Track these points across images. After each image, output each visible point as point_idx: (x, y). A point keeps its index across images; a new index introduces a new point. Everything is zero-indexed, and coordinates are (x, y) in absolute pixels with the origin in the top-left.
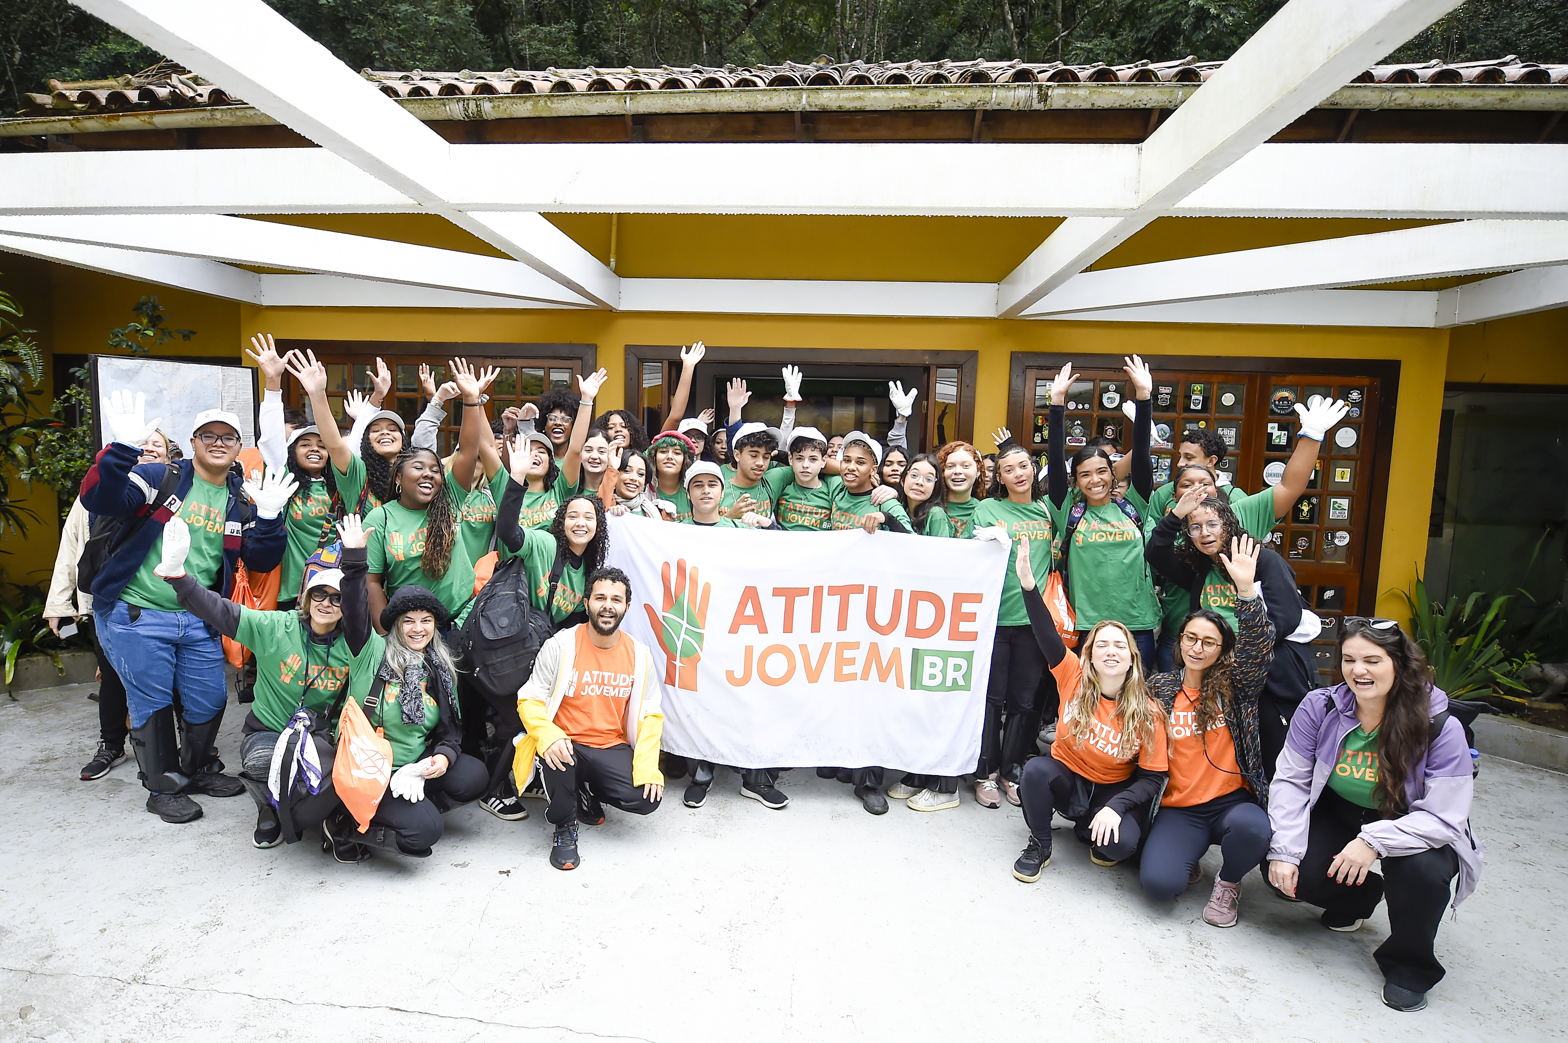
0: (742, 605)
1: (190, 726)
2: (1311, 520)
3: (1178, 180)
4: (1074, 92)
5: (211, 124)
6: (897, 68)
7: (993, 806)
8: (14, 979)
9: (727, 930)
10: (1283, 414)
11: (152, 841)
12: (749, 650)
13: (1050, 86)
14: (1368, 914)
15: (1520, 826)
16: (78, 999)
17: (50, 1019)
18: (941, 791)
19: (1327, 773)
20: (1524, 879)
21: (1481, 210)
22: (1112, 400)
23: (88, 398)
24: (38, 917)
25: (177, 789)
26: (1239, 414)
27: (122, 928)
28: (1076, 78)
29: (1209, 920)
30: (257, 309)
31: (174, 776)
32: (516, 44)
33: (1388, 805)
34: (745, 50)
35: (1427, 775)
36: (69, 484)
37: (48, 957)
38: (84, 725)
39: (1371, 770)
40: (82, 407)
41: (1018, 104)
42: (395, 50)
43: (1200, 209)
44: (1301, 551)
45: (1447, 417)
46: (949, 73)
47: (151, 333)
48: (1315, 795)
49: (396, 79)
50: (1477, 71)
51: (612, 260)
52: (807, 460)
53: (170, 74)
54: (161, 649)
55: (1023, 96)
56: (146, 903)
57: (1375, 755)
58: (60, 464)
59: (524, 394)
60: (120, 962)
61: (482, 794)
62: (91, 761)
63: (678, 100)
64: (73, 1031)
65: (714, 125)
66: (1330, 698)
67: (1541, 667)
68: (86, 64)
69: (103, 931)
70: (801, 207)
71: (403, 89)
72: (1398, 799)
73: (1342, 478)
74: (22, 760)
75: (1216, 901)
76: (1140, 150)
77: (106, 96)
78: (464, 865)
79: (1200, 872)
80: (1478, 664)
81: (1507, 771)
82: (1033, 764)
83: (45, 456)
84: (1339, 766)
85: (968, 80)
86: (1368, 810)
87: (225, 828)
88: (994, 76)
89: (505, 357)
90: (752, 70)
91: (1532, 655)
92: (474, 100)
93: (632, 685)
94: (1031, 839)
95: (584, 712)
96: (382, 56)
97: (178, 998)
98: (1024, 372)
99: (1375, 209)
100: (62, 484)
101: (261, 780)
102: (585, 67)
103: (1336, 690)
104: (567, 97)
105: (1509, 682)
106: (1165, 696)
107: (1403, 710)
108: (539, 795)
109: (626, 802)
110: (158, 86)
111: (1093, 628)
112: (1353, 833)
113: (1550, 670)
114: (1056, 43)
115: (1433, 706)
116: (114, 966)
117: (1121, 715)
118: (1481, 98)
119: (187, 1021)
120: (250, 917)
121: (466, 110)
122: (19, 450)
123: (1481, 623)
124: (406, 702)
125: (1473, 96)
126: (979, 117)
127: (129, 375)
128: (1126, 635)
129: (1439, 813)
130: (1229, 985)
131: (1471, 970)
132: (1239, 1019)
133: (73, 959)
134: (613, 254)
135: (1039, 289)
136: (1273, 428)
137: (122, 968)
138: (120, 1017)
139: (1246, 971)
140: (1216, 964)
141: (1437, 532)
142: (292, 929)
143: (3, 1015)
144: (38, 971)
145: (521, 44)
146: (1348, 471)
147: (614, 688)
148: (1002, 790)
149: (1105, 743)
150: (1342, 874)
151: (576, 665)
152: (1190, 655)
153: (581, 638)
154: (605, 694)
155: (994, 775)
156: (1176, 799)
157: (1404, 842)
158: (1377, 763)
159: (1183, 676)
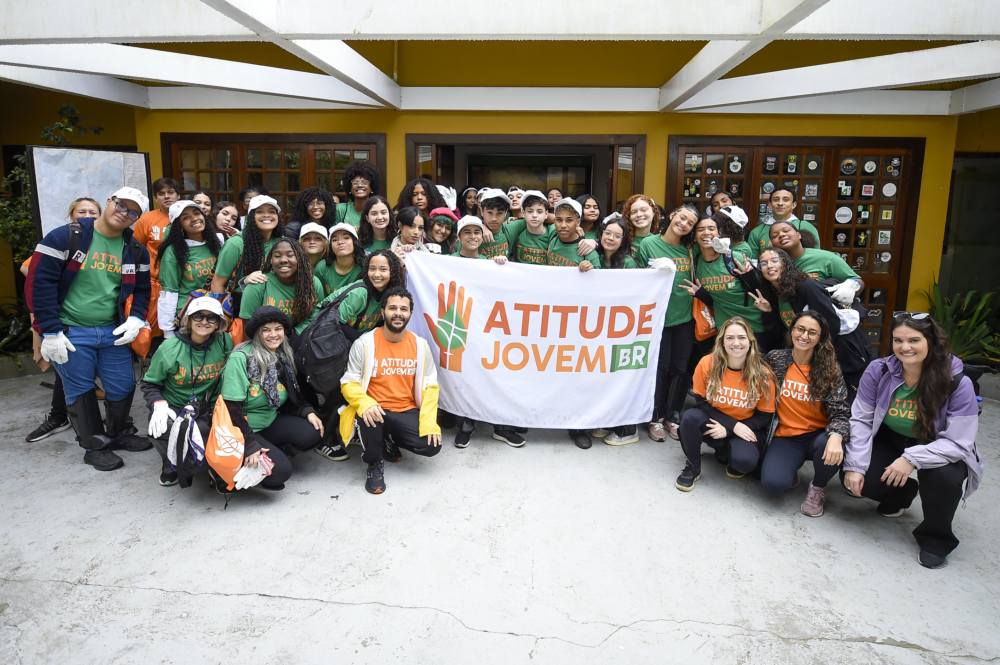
0: (493, 315)
1: (112, 402)
2: (866, 245)
3: (790, 13)
7: (661, 441)
9: (487, 531)
10: (849, 175)
11: (88, 484)
12: (497, 345)
14: (908, 505)
16: (40, 597)
17: (20, 612)
19: (883, 415)
21: (991, 34)
22: (736, 167)
23: (28, 176)
24: (10, 540)
25: (104, 447)
26: (820, 175)
27: (70, 546)
29: (805, 512)
30: (147, 112)
31: (101, 438)
33: (923, 434)
35: (948, 415)
36: (18, 237)
37: (17, 568)
38: (38, 404)
39: (912, 412)
40: (24, 183)
43: (803, 35)
44: (859, 266)
47: (71, 130)
48: (876, 429)
51: (395, 74)
52: (535, 212)
54: (87, 352)
56: (86, 528)
57: (915, 402)
58: (10, 224)
59: (337, 168)
60: (69, 570)
64: (37, 620)
66: (885, 364)
69: (56, 548)
70: (528, 35)
72: (929, 430)
73: (887, 217)
75: (810, 500)
78: (307, 493)
79: (798, 481)
80: (973, 338)
82: (687, 412)
84: (891, 409)
86: (910, 439)
87: (140, 473)
89: (323, 143)
93: (416, 367)
94: (687, 463)
95: (384, 387)
97: (111, 593)
98: (677, 149)
99: (921, 34)
100: (13, 237)
101: (164, 438)
103: (890, 360)
105: (993, 349)
107: (933, 372)
108: (356, 443)
109: (418, 448)
112: (899, 453)
115: (953, 369)
116: (65, 573)
117: (746, 379)
119: (118, 610)
120: (159, 535)
123: (975, 310)
127: (57, 160)
129: (956, 440)
130: (820, 555)
131: (974, 539)
132: (827, 578)
133: (35, 569)
134: (395, 71)
135: (689, 91)
136: (842, 184)
137: (71, 574)
138: (70, 608)
139: (830, 546)
140: (811, 542)
141: (945, 251)
142: (189, 542)
144: (11, 579)
146: (890, 212)
147: (404, 369)
148: (667, 429)
149: (738, 401)
150: (890, 479)
151: (376, 356)
152: (798, 340)
153: (378, 337)
154: (397, 373)
155: (661, 420)
156: (783, 432)
157: (932, 459)
158: (916, 407)
159: (794, 353)
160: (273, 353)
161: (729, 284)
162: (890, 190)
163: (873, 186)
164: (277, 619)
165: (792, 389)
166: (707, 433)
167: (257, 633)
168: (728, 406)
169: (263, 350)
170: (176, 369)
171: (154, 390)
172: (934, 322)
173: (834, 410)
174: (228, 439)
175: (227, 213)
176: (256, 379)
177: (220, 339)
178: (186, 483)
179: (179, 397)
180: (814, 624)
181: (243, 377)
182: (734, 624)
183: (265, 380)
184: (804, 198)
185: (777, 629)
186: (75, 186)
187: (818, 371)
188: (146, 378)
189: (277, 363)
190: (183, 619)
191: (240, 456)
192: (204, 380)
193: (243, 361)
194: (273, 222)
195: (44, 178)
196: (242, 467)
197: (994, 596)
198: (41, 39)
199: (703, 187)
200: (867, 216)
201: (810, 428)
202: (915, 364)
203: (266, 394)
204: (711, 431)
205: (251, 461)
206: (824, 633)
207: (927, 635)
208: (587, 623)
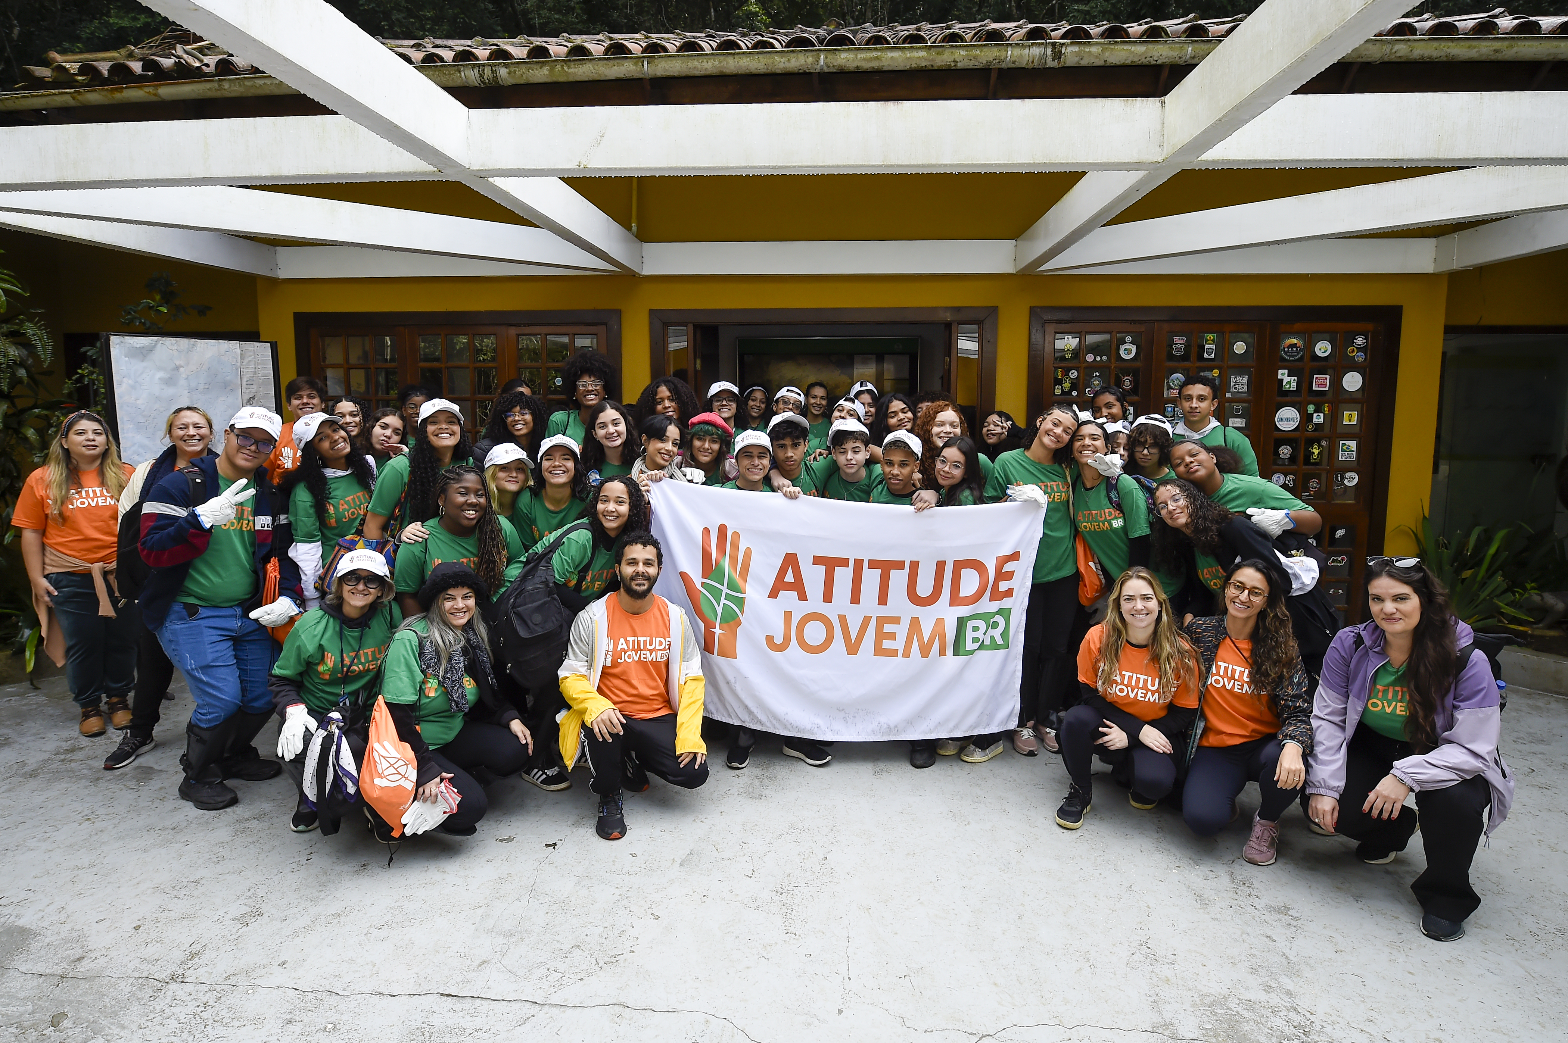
0: (782, 572)
2: (1321, 463)
3: (1204, 132)
4: (1087, 50)
5: (218, 94)
6: (908, 30)
8: (45, 984)
9: (778, 894)
10: (1292, 360)
11: (185, 830)
12: (788, 616)
13: (1064, 44)
14: (1402, 846)
15: (1533, 751)
16: (113, 1003)
17: (84, 1025)
19: (1360, 709)
20: (1542, 802)
22: (1129, 351)
23: (101, 377)
24: (68, 917)
26: (1251, 362)
27: (158, 924)
28: (1088, 35)
29: (1249, 859)
30: (274, 283)
32: (525, 13)
33: (1419, 736)
34: (751, 16)
35: (1455, 707)
37: (80, 959)
39: (1402, 704)
40: (95, 387)
41: (1033, 62)
42: (404, 21)
43: (1223, 161)
44: (1312, 493)
46: (963, 32)
47: (164, 310)
48: (1350, 730)
49: (408, 47)
50: (1471, 24)
51: (633, 225)
52: (850, 452)
53: (175, 45)
55: (1038, 54)
56: (181, 896)
57: (1405, 689)
59: (549, 362)
60: (157, 960)
62: (117, 749)
63: (696, 63)
64: (109, 1038)
65: (732, 86)
66: (1359, 635)
67: (1541, 596)
68: (88, 38)
69: (137, 928)
70: (829, 166)
71: (417, 56)
72: (1429, 730)
73: (1350, 421)
74: (46, 752)
75: (1255, 840)
76: (1163, 103)
77: (107, 68)
78: (509, 840)
79: (1236, 812)
80: (1483, 595)
82: (1072, 714)
84: (1371, 701)
85: (983, 39)
86: (1401, 745)
87: (262, 813)
88: (1008, 34)
89: (529, 325)
90: (763, 34)
91: (1533, 584)
92: (490, 65)
93: (669, 648)
94: (1072, 786)
95: (623, 680)
97: (219, 996)
98: (1043, 326)
99: (1393, 158)
102: (598, 33)
103: (1365, 627)
104: (584, 62)
105: (1513, 612)
107: (1430, 644)
109: (673, 776)
110: (161, 56)
112: (1386, 769)
113: (1550, 599)
115: (1459, 640)
116: (150, 965)
117: (1156, 661)
118: (1476, 50)
119: (230, 1020)
120: (291, 906)
121: (481, 76)
122: (31, 433)
123: (1485, 555)
125: (1469, 47)
126: (994, 76)
127: (144, 353)
129: (1468, 744)
130: (1275, 924)
131: (1502, 896)
132: (1287, 958)
133: (107, 959)
134: (634, 219)
135: (1059, 244)
136: (1283, 374)
137: (159, 966)
138: (158, 1019)
139: (1289, 909)
140: (1260, 903)
141: (1435, 470)
142: (336, 915)
143: (34, 1024)
144: (70, 975)
145: (530, 13)
146: (1355, 414)
147: (651, 652)
148: (1040, 737)
149: (1145, 692)
150: (1377, 809)
151: (610, 635)
152: (1234, 602)
153: (612, 606)
154: (642, 659)
155: (1031, 723)
156: (1212, 740)
157: (1435, 775)
158: (1407, 697)
159: (1228, 622)
160: (459, 632)
161: (1113, 522)
162: (1352, 382)
163: (1328, 377)
164: (468, 1031)
165: (1225, 675)
166: (1100, 741)
168: (1130, 700)
169: (444, 628)
170: (320, 657)
171: (287, 688)
172: (1427, 570)
173: (1289, 707)
174: (392, 761)
175: (385, 426)
176: (433, 671)
177: (384, 611)
178: (330, 828)
179: (323, 698)
180: (1271, 1029)
181: (413, 668)
182: (1151, 1030)
183: (446, 672)
184: (1228, 395)
185: (1216, 1036)
186: (170, 391)
187: (1264, 650)
188: (276, 671)
189: (464, 646)
190: (327, 1033)
191: (410, 786)
192: (360, 671)
193: (413, 643)
194: (453, 437)
195: (125, 380)
196: (413, 801)
197: (1536, 982)
198: (126, 180)
199: (1081, 381)
200: (1321, 420)
201: (1253, 734)
202: (1403, 632)
203: (447, 693)
204: (1106, 739)
205: (427, 792)
206: (1286, 1042)
208: (932, 1031)
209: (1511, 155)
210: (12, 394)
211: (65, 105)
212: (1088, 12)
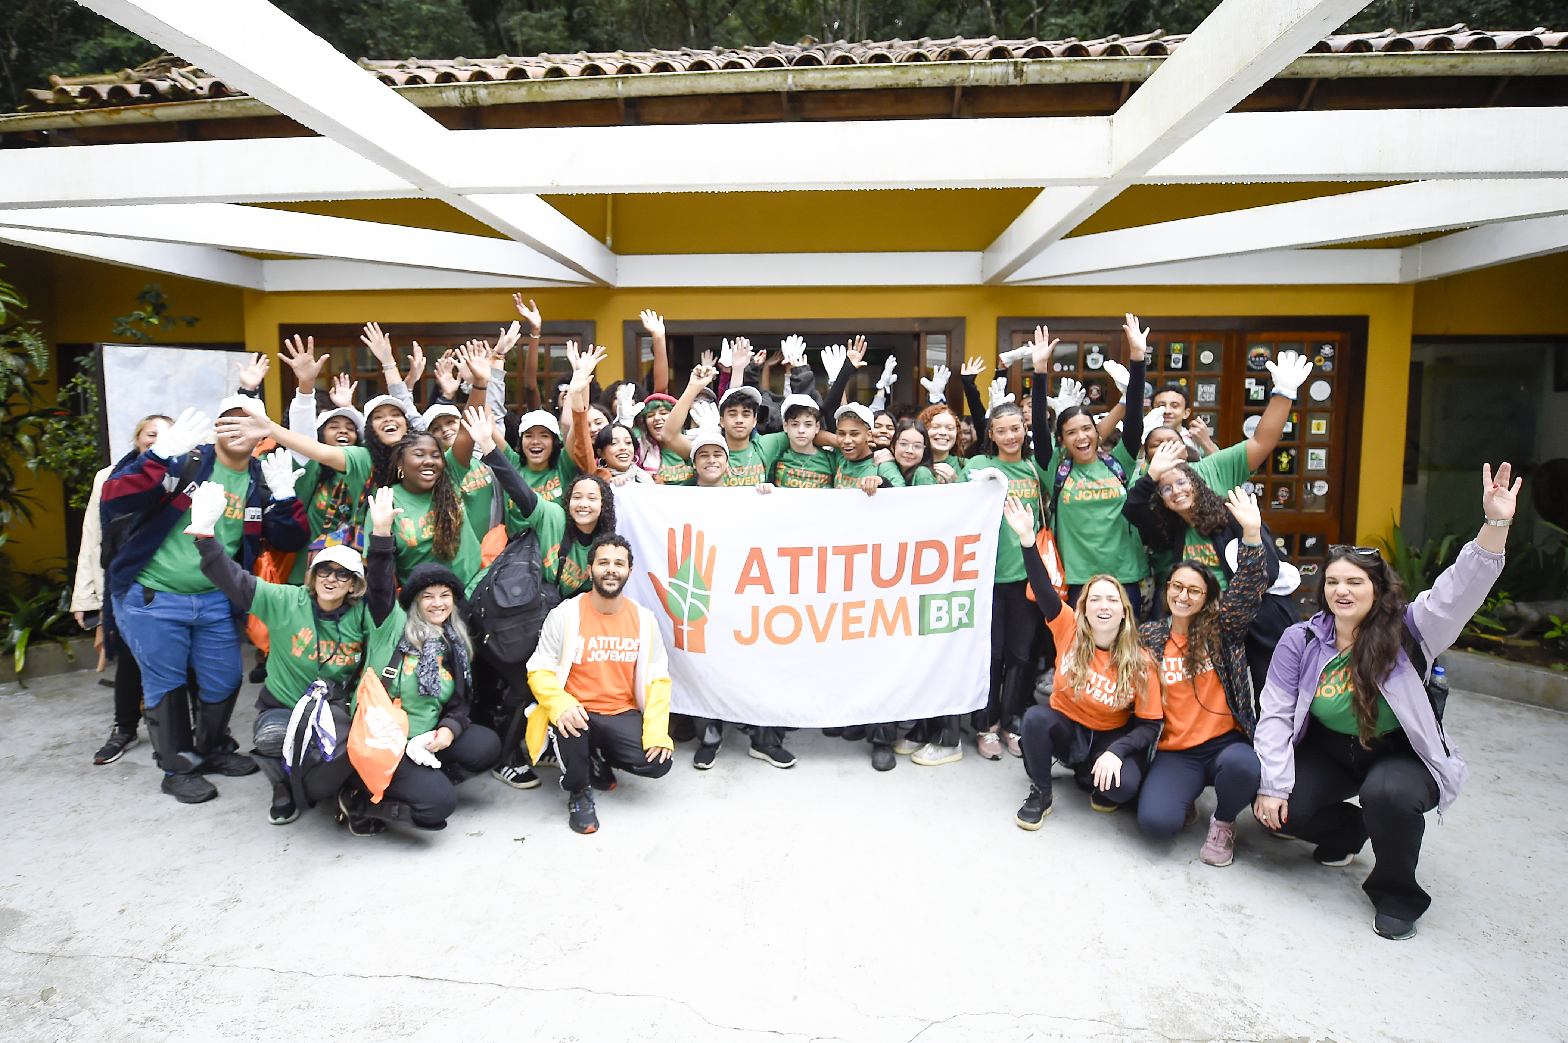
0: (748, 566)
1: (205, 704)
2: (1290, 471)
3: (1147, 150)
4: (1049, 68)
5: (212, 116)
6: (879, 48)
7: (995, 758)
8: (35, 962)
10: (1258, 371)
11: (167, 822)
12: (755, 611)
13: (1025, 63)
14: (1357, 850)
15: (1500, 759)
16: (99, 979)
17: (72, 1000)
18: (943, 745)
20: (1505, 809)
21: (1433, 171)
22: (1095, 361)
23: (94, 386)
24: (56, 901)
25: (191, 769)
26: (1218, 370)
27: (141, 909)
28: (1049, 54)
29: (1206, 860)
30: (260, 295)
31: (188, 756)
32: (508, 30)
34: (731, 32)
36: (76, 472)
37: (67, 940)
38: (96, 710)
40: (87, 396)
41: (995, 80)
42: (389, 39)
43: (1170, 177)
44: (1282, 501)
45: (1416, 369)
46: (928, 52)
47: (155, 321)
49: (392, 68)
50: (1428, 39)
51: (608, 238)
52: (802, 425)
53: (170, 67)
54: (174, 631)
55: (1000, 72)
56: (164, 883)
58: (67, 453)
60: (140, 942)
61: (493, 764)
62: (103, 745)
63: (668, 83)
64: (95, 1011)
65: (703, 106)
66: (1308, 629)
67: (1515, 605)
68: (83, 59)
69: (122, 912)
70: (790, 184)
71: (400, 77)
73: (1319, 429)
74: (33, 747)
75: (1212, 841)
76: (1111, 121)
77: (107, 90)
78: (479, 834)
79: (1196, 814)
81: (1486, 707)
82: (1031, 712)
83: (51, 444)
85: (946, 58)
87: (240, 807)
88: (970, 54)
90: (738, 51)
91: (1505, 594)
92: (470, 87)
93: (638, 651)
94: (1032, 788)
95: (592, 678)
96: (377, 44)
97: (199, 975)
98: (1011, 336)
99: (1335, 173)
101: (272, 755)
102: (576, 52)
104: (560, 83)
105: (1485, 621)
106: (1155, 644)
109: (638, 766)
110: (158, 79)
111: (1086, 581)
113: (1524, 608)
114: (1031, 20)
116: (134, 946)
117: (1115, 666)
118: (1431, 65)
119: (209, 997)
120: (268, 893)
121: (462, 97)
122: (25, 440)
124: (423, 673)
125: (1425, 63)
126: (958, 94)
127: (135, 363)
128: (1118, 588)
130: (1227, 921)
132: (1238, 953)
133: (93, 940)
134: (608, 233)
135: (1023, 255)
136: (1250, 383)
137: (143, 947)
138: (142, 995)
139: (1242, 908)
140: (1214, 902)
141: (1412, 479)
142: (311, 903)
143: (25, 998)
144: (59, 954)
145: (513, 30)
146: (1323, 423)
147: (620, 652)
148: (1004, 742)
149: (1101, 692)
151: (581, 632)
152: (1176, 602)
153: (584, 606)
154: (611, 659)
155: (996, 729)
160: (438, 628)
162: (1320, 391)
164: (436, 1011)
167: (407, 1030)
180: (1217, 1019)
182: (1098, 1019)
185: (1162, 1025)
190: (302, 1010)
195: (117, 388)
197: (1484, 979)
198: (125, 199)
206: (1231, 1032)
207: (1384, 1035)
208: (884, 1017)
209: (1451, 169)
210: (9, 402)
211: (66, 126)
212: (1064, 26)
